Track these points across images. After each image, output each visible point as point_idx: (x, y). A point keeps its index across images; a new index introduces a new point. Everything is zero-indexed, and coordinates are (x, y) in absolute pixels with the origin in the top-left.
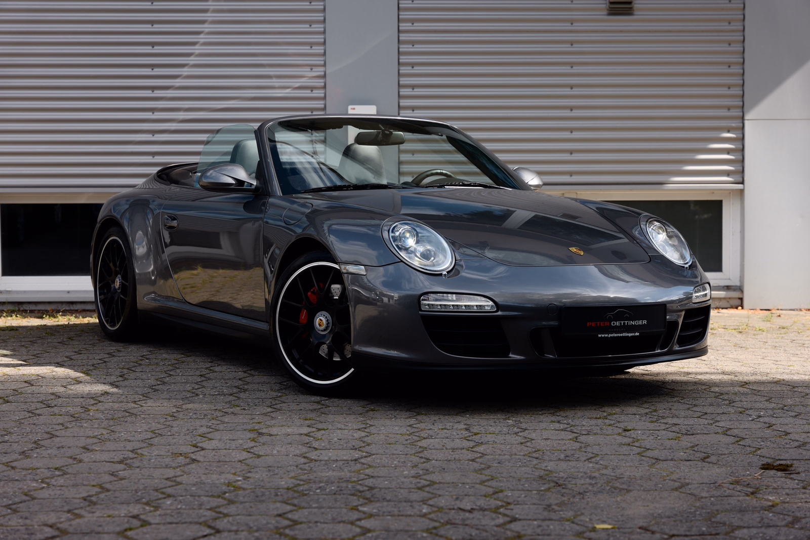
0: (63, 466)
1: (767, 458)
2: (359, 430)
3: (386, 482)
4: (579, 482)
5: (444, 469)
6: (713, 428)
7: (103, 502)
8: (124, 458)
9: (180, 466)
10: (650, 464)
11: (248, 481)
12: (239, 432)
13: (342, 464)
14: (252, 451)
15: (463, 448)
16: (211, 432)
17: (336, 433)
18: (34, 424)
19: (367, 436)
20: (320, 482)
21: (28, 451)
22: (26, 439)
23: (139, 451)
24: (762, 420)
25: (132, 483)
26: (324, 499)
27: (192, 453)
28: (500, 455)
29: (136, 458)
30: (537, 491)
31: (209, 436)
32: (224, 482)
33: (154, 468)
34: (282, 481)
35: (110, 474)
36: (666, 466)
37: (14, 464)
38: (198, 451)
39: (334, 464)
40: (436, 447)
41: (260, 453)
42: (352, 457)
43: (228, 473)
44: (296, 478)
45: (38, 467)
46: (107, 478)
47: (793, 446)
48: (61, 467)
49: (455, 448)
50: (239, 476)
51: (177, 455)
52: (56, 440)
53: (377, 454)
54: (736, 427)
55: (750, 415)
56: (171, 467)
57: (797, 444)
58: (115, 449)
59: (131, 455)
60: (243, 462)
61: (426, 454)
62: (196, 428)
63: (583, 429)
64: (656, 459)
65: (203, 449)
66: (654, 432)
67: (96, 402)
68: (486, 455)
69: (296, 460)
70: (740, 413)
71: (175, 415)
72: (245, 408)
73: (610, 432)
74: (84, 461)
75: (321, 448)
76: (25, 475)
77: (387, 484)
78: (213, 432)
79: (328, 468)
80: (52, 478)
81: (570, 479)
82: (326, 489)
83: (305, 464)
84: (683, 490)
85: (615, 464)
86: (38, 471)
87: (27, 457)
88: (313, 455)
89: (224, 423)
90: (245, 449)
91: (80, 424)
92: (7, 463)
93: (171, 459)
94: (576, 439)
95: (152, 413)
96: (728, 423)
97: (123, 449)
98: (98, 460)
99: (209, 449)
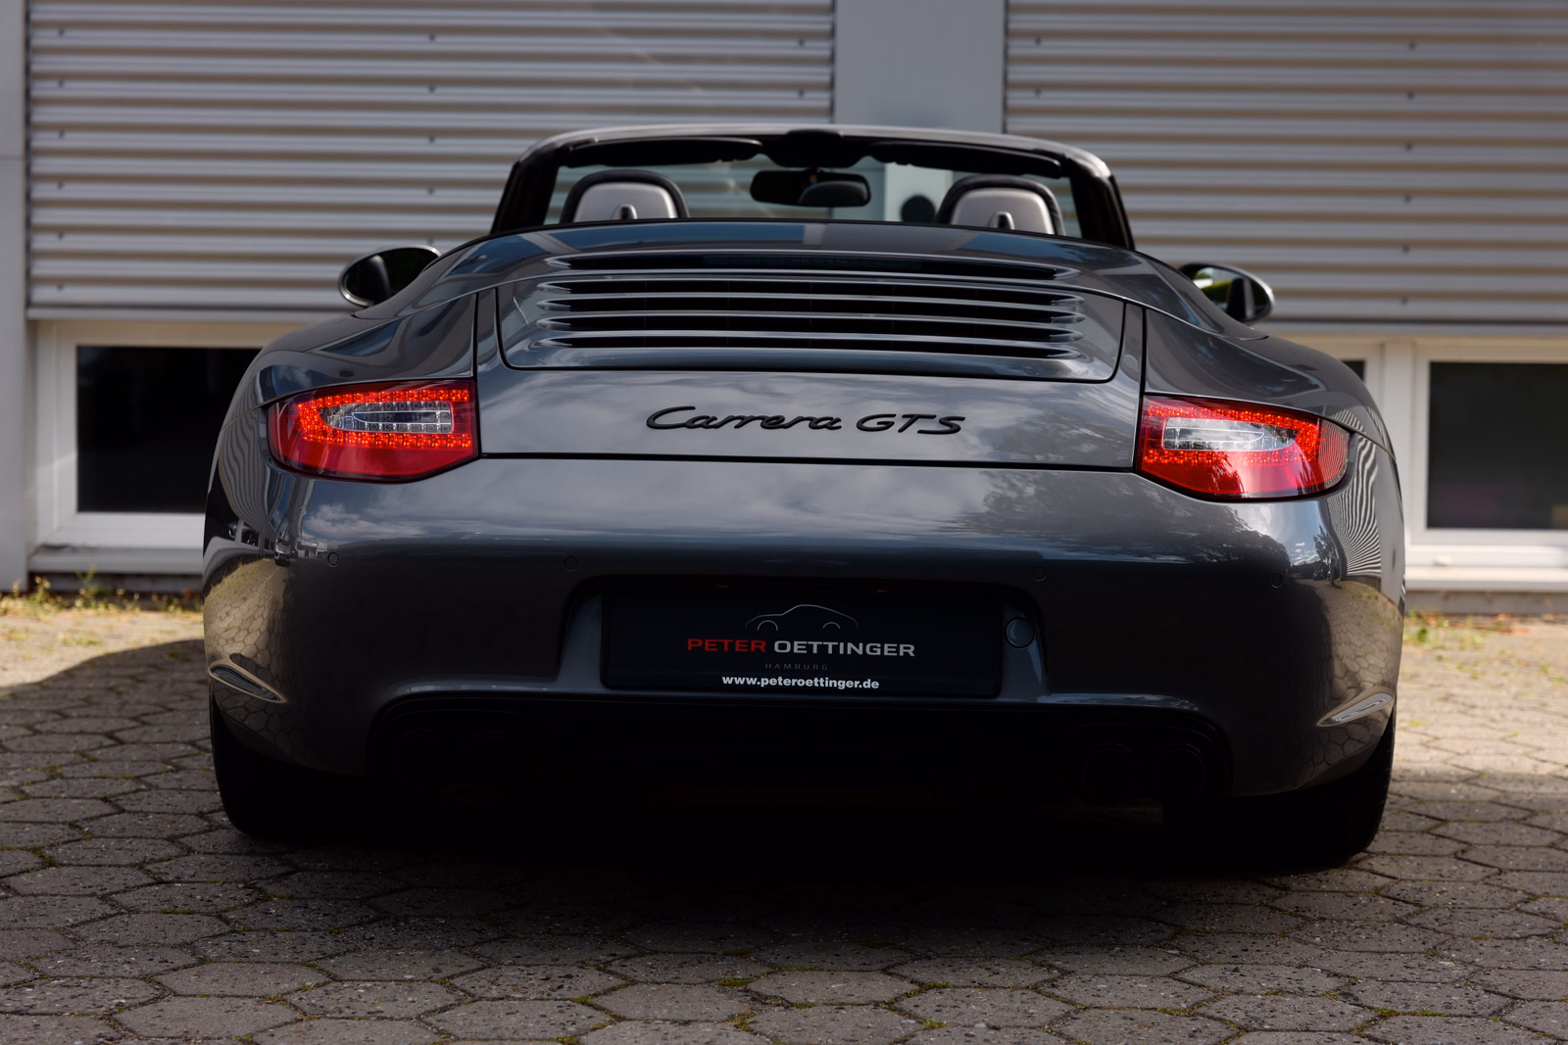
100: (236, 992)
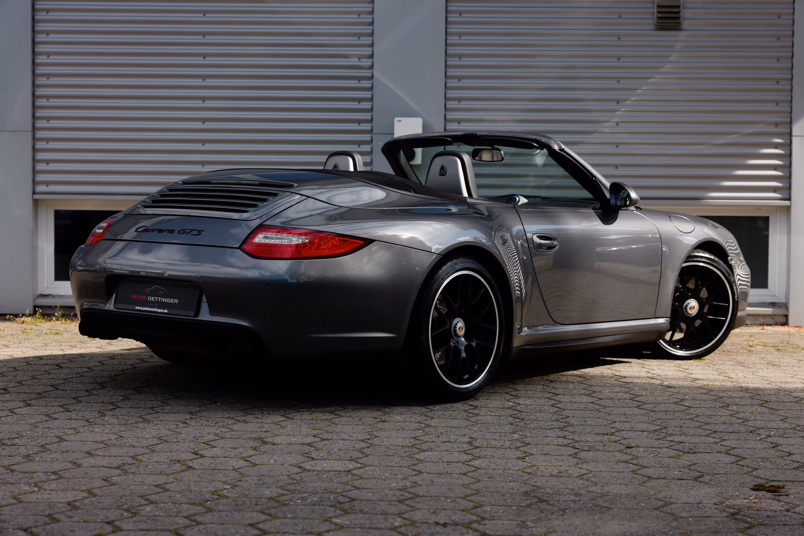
0: (61, 471)
1: (761, 478)
2: (362, 441)
3: (370, 494)
4: (563, 498)
5: (433, 482)
6: (718, 447)
7: (86, 507)
8: (122, 464)
9: (174, 473)
10: (641, 482)
11: (235, 489)
12: (244, 441)
13: (333, 474)
14: (250, 459)
15: (459, 462)
16: (216, 440)
17: (338, 444)
18: (48, 428)
19: (368, 447)
20: (305, 492)
21: (33, 454)
22: (34, 443)
23: (140, 457)
24: (769, 439)
25: (121, 489)
26: (302, 510)
27: (191, 460)
28: (494, 469)
29: (134, 463)
30: (517, 506)
31: (213, 443)
32: (211, 490)
33: (148, 474)
34: (267, 491)
35: (103, 479)
36: (656, 484)
37: (13, 468)
38: (197, 458)
39: (325, 475)
40: (432, 460)
41: (257, 462)
42: (346, 468)
43: (219, 481)
44: (283, 488)
45: (36, 471)
46: (99, 483)
47: (792, 467)
48: (59, 471)
49: (452, 461)
50: (228, 484)
51: (175, 462)
52: (63, 444)
53: (371, 466)
54: (740, 447)
55: (759, 435)
56: (165, 474)
57: (796, 465)
58: (117, 455)
59: (130, 461)
60: (237, 470)
61: (420, 467)
62: (202, 435)
63: (586, 445)
64: (648, 477)
65: (202, 456)
66: (656, 449)
67: (115, 407)
68: (480, 469)
69: (289, 470)
70: (751, 432)
71: (187, 421)
72: (258, 416)
73: (612, 449)
74: (83, 466)
75: (319, 458)
76: (21, 479)
77: (370, 496)
78: (218, 439)
79: (318, 478)
80: (46, 482)
81: (554, 496)
82: (307, 500)
83: (297, 474)
84: (664, 509)
85: (606, 481)
86: (35, 474)
87: (30, 460)
88: (307, 466)
89: (232, 430)
90: (243, 457)
91: (92, 429)
92: (8, 466)
93: (167, 466)
94: (576, 455)
95: (165, 420)
96: (735, 442)
97: (125, 454)
98: (96, 466)
99: (208, 457)
100: (87, 440)
